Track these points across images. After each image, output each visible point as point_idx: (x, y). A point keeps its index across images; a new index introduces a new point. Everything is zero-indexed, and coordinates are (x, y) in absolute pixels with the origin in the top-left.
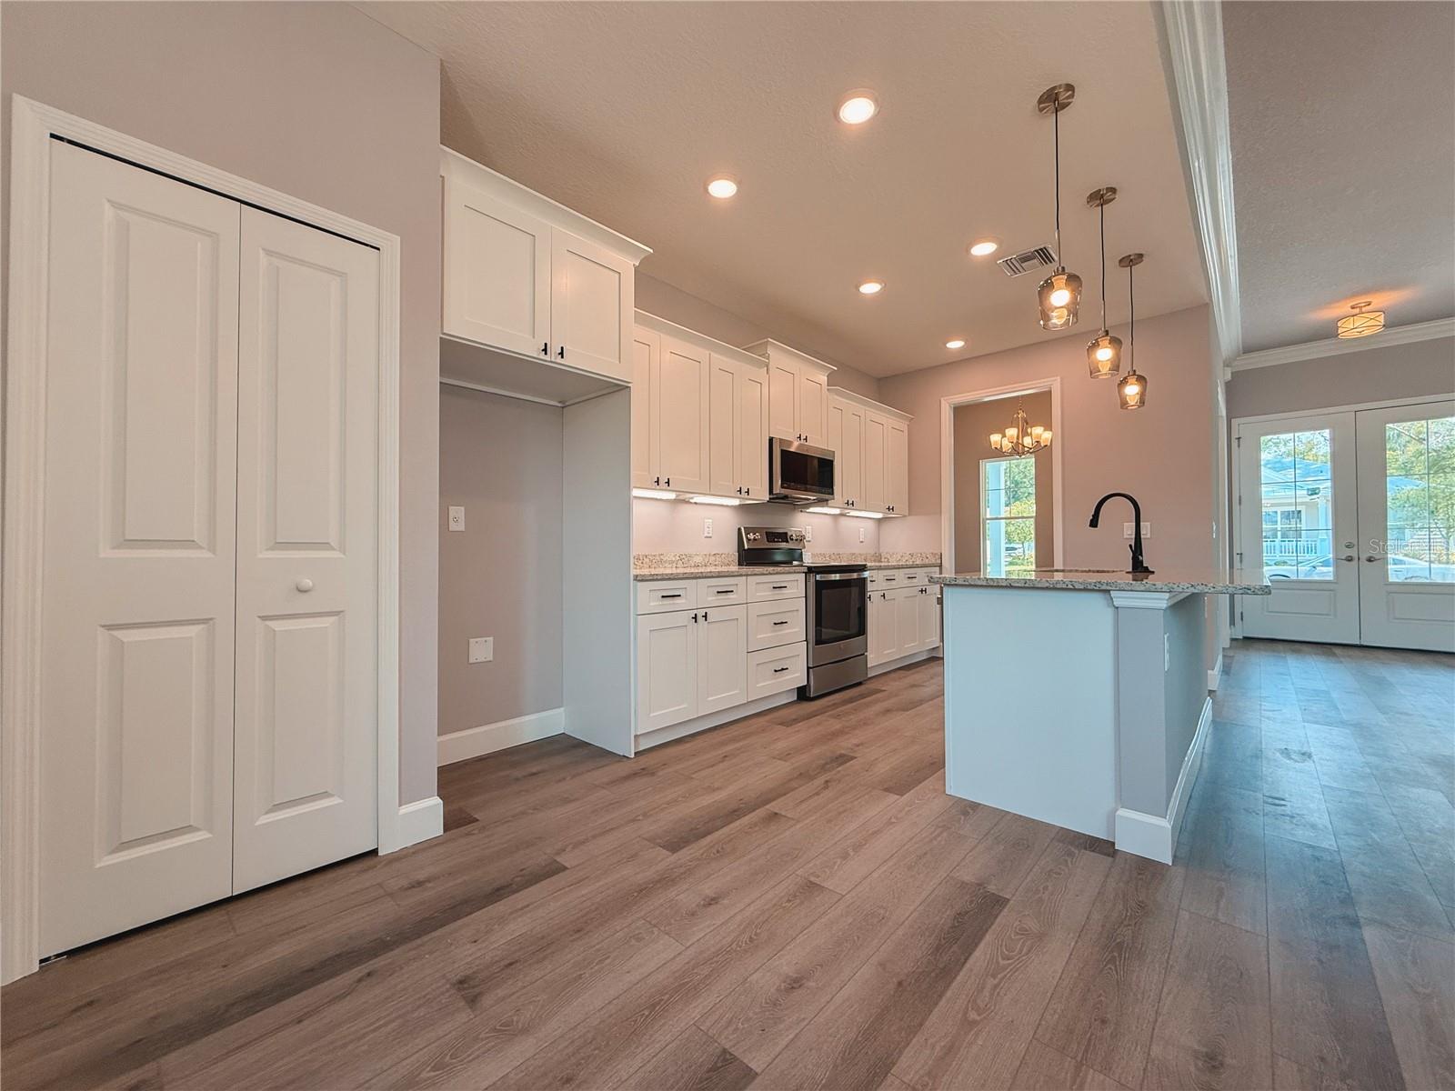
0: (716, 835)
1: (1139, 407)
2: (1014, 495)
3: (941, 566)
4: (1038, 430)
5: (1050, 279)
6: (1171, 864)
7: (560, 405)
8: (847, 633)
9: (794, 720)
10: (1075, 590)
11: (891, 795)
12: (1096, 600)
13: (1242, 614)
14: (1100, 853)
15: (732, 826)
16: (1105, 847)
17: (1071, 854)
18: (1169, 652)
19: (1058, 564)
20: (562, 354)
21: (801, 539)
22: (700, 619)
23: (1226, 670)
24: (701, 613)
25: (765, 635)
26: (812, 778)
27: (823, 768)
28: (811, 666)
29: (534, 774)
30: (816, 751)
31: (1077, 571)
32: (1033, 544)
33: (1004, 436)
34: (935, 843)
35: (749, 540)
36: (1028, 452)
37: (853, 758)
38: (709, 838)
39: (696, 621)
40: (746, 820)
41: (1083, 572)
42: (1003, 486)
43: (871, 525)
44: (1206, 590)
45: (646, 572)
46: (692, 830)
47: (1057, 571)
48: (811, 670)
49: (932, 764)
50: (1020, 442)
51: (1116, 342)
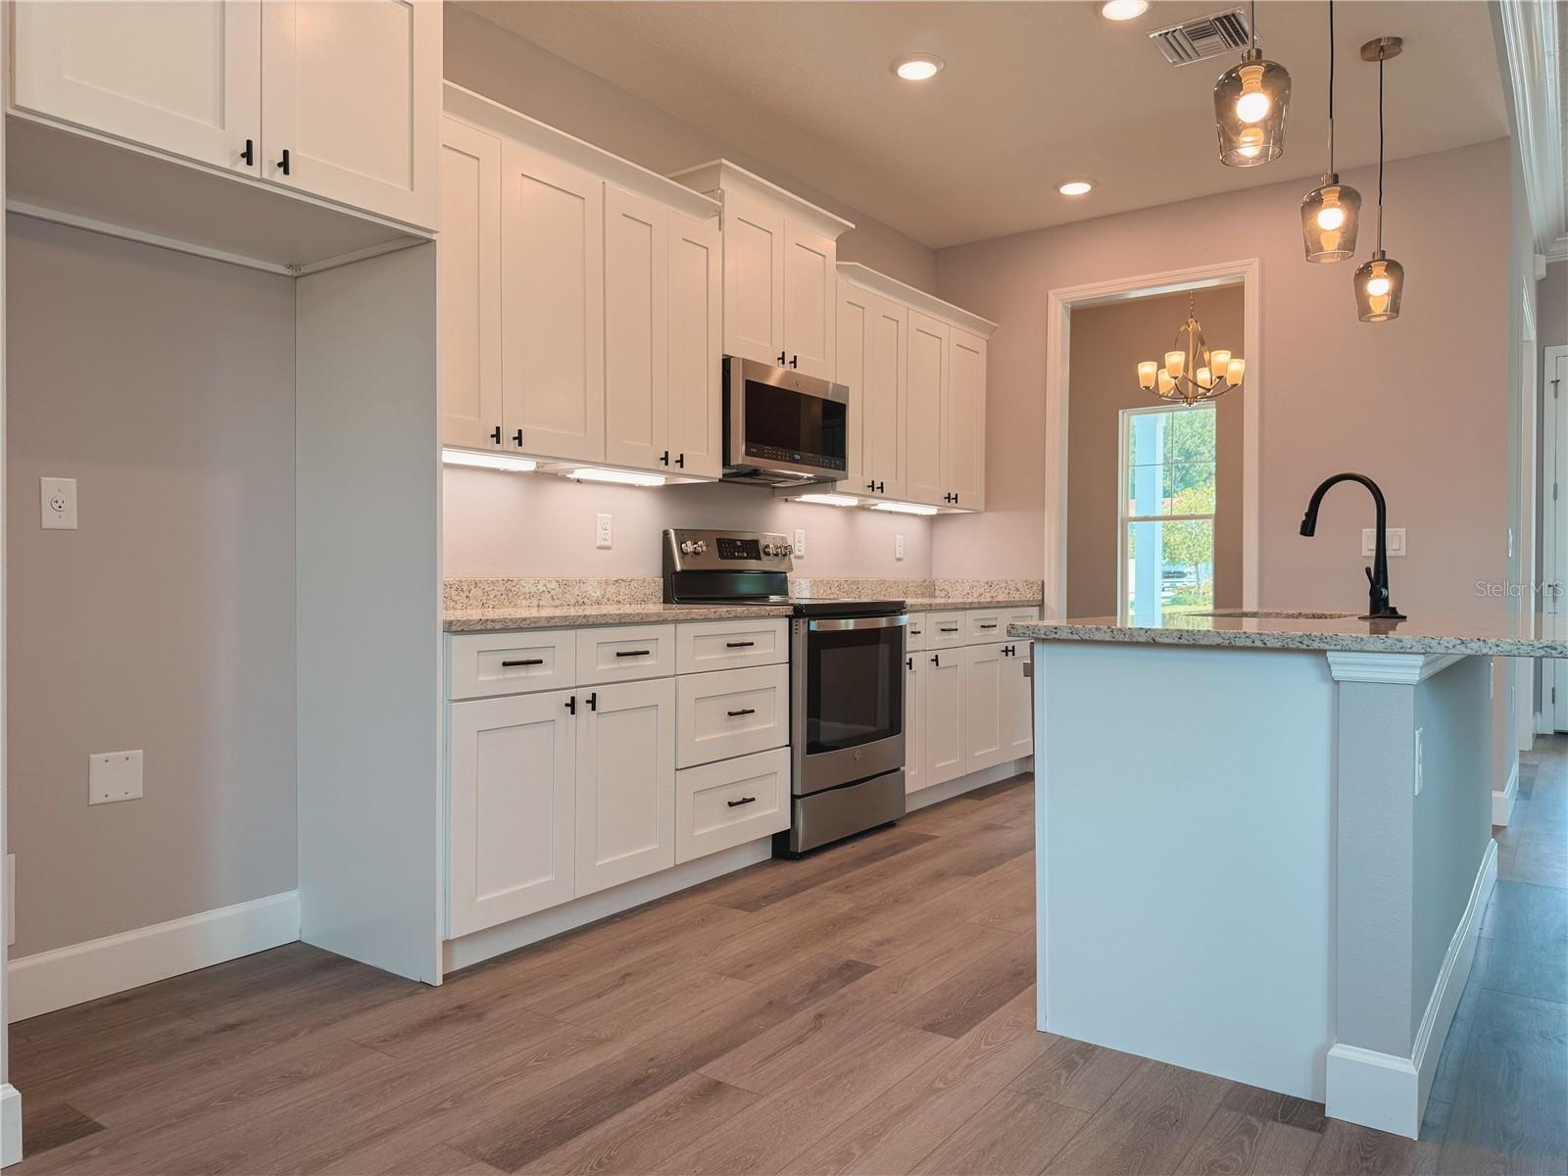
0: (599, 1131)
1: (1390, 318)
2: (1181, 477)
3: (1041, 605)
4: (1221, 357)
5: (1235, 70)
6: (1416, 1139)
7: (289, 272)
8: (870, 729)
9: (765, 897)
10: (1266, 649)
11: (937, 1036)
12: (1303, 667)
13: (1554, 690)
14: (1302, 1126)
15: (630, 1111)
16: (1307, 1114)
17: (1250, 1131)
18: (1424, 760)
19: (1250, 603)
20: (285, 165)
21: (784, 552)
22: (582, 707)
23: (1525, 791)
24: (583, 695)
25: (714, 736)
26: (792, 1010)
27: (814, 990)
28: (798, 792)
29: (231, 1027)
30: (802, 957)
31: (1278, 615)
32: (1211, 566)
33: (1161, 366)
34: (1012, 1123)
35: (683, 553)
36: (1204, 396)
37: (869, 969)
38: (585, 1138)
39: (573, 712)
40: (657, 1100)
41: (1288, 616)
42: (1160, 459)
43: (916, 528)
44: (1484, 651)
45: (474, 614)
46: (550, 1123)
47: (1246, 615)
48: (798, 801)
49: (1014, 975)
50: (1191, 376)
51: (1349, 197)
